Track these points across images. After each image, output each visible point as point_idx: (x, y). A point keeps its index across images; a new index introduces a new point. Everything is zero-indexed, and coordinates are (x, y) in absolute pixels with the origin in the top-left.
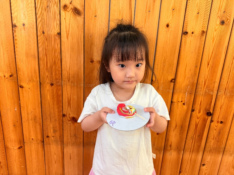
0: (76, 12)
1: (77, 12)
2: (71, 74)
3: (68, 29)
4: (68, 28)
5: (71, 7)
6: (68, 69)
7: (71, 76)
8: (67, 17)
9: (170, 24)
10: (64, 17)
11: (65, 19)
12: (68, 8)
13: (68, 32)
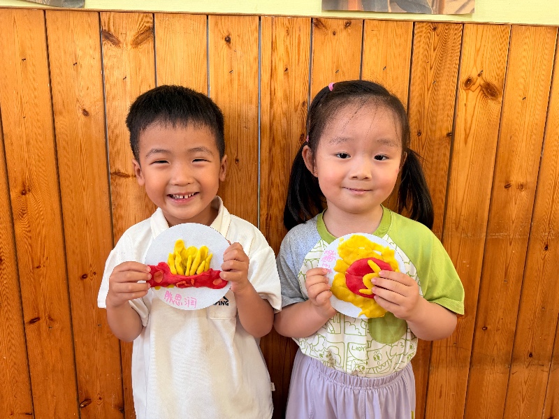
0: (488, 92)
1: (490, 91)
2: (463, 214)
3: (468, 126)
4: (469, 122)
5: (480, 81)
6: (459, 204)
7: (462, 218)
8: (471, 101)
10: (465, 102)
11: (465, 105)
12: (474, 84)
13: (468, 131)
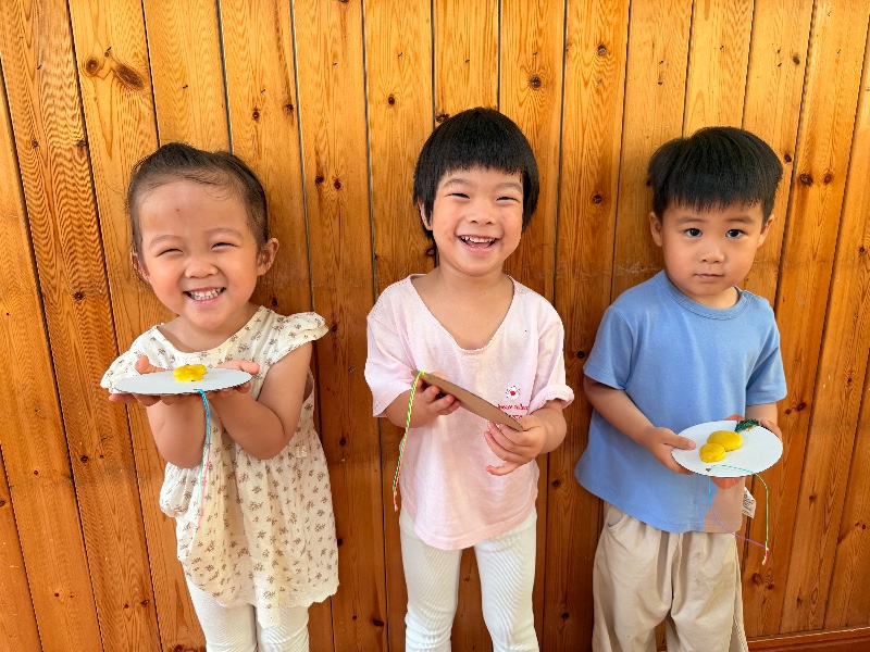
0: (127, 80)
1: (128, 77)
4: (108, 125)
5: (108, 64)
8: (103, 92)
9: (396, 95)
10: (93, 95)
11: (95, 99)
12: (102, 68)
13: (109, 138)
